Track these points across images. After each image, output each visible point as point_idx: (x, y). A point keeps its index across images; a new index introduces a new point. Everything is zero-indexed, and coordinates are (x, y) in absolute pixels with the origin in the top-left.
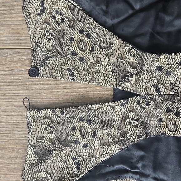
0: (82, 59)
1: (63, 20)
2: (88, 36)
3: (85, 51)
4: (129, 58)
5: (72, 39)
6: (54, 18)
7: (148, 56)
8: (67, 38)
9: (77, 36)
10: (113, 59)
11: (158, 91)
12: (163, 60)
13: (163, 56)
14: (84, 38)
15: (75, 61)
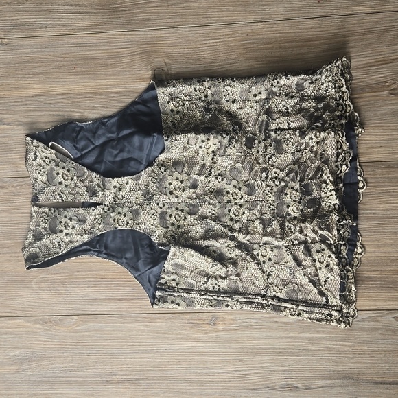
0: (66, 186)
1: (50, 162)
2: (68, 171)
3: (67, 180)
4: (96, 182)
5: (58, 174)
6: (44, 161)
7: (107, 179)
8: (55, 173)
9: (61, 172)
10: (86, 183)
11: (115, 201)
12: (116, 182)
13: (116, 179)
14: (66, 172)
15: (62, 187)
